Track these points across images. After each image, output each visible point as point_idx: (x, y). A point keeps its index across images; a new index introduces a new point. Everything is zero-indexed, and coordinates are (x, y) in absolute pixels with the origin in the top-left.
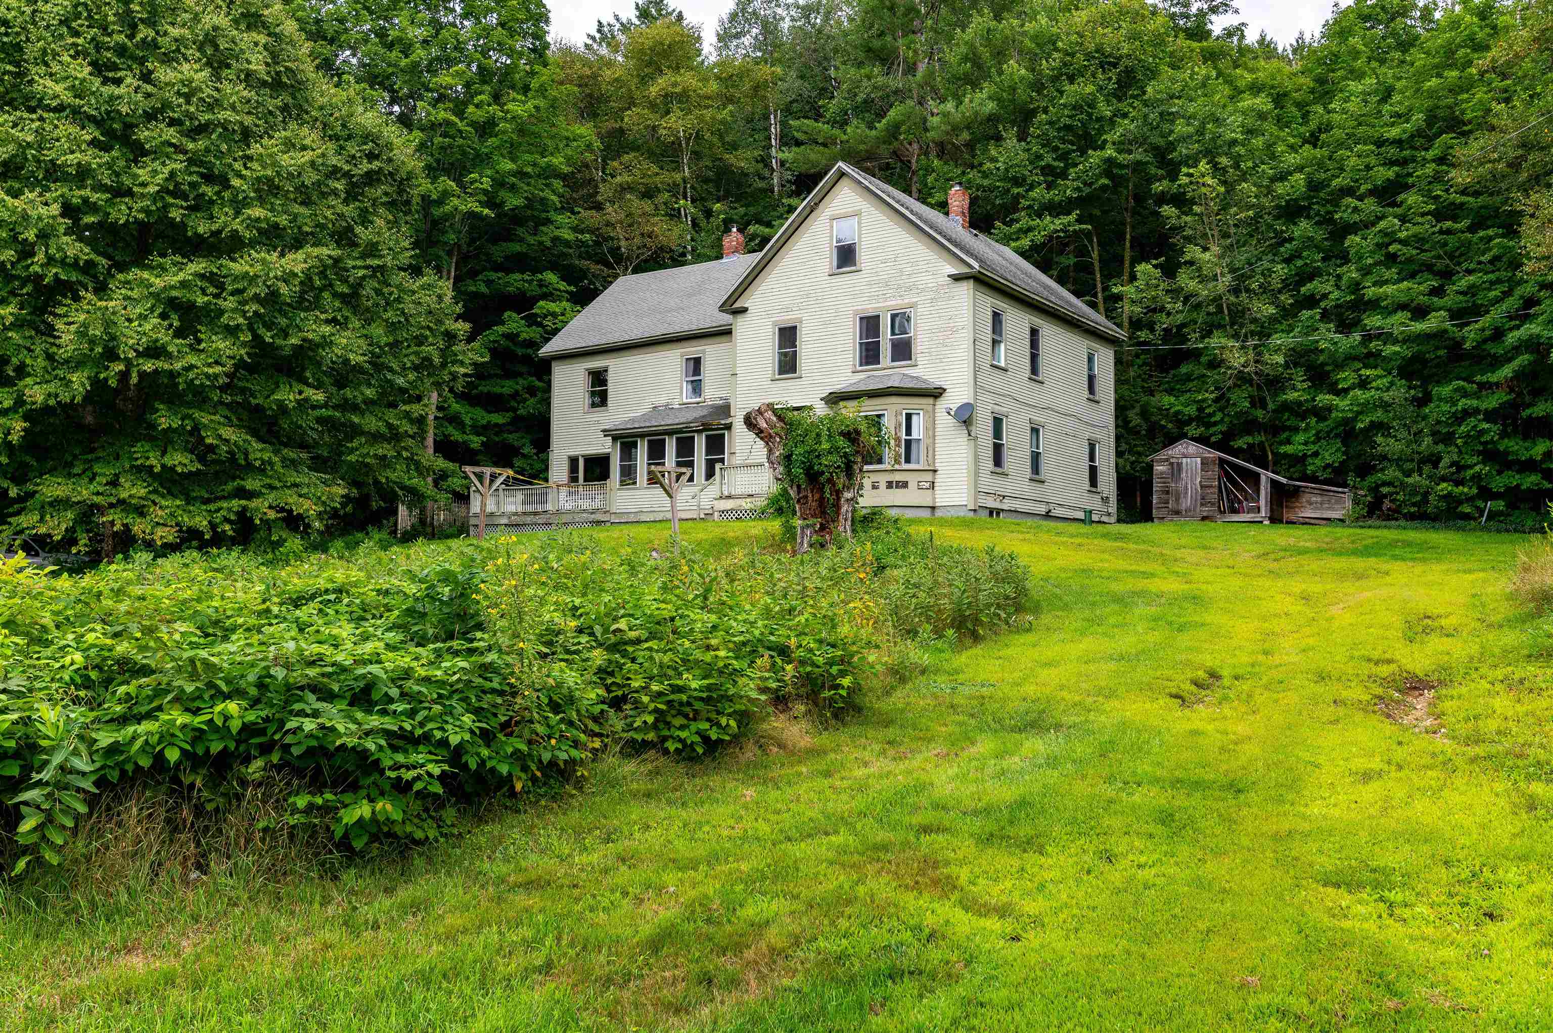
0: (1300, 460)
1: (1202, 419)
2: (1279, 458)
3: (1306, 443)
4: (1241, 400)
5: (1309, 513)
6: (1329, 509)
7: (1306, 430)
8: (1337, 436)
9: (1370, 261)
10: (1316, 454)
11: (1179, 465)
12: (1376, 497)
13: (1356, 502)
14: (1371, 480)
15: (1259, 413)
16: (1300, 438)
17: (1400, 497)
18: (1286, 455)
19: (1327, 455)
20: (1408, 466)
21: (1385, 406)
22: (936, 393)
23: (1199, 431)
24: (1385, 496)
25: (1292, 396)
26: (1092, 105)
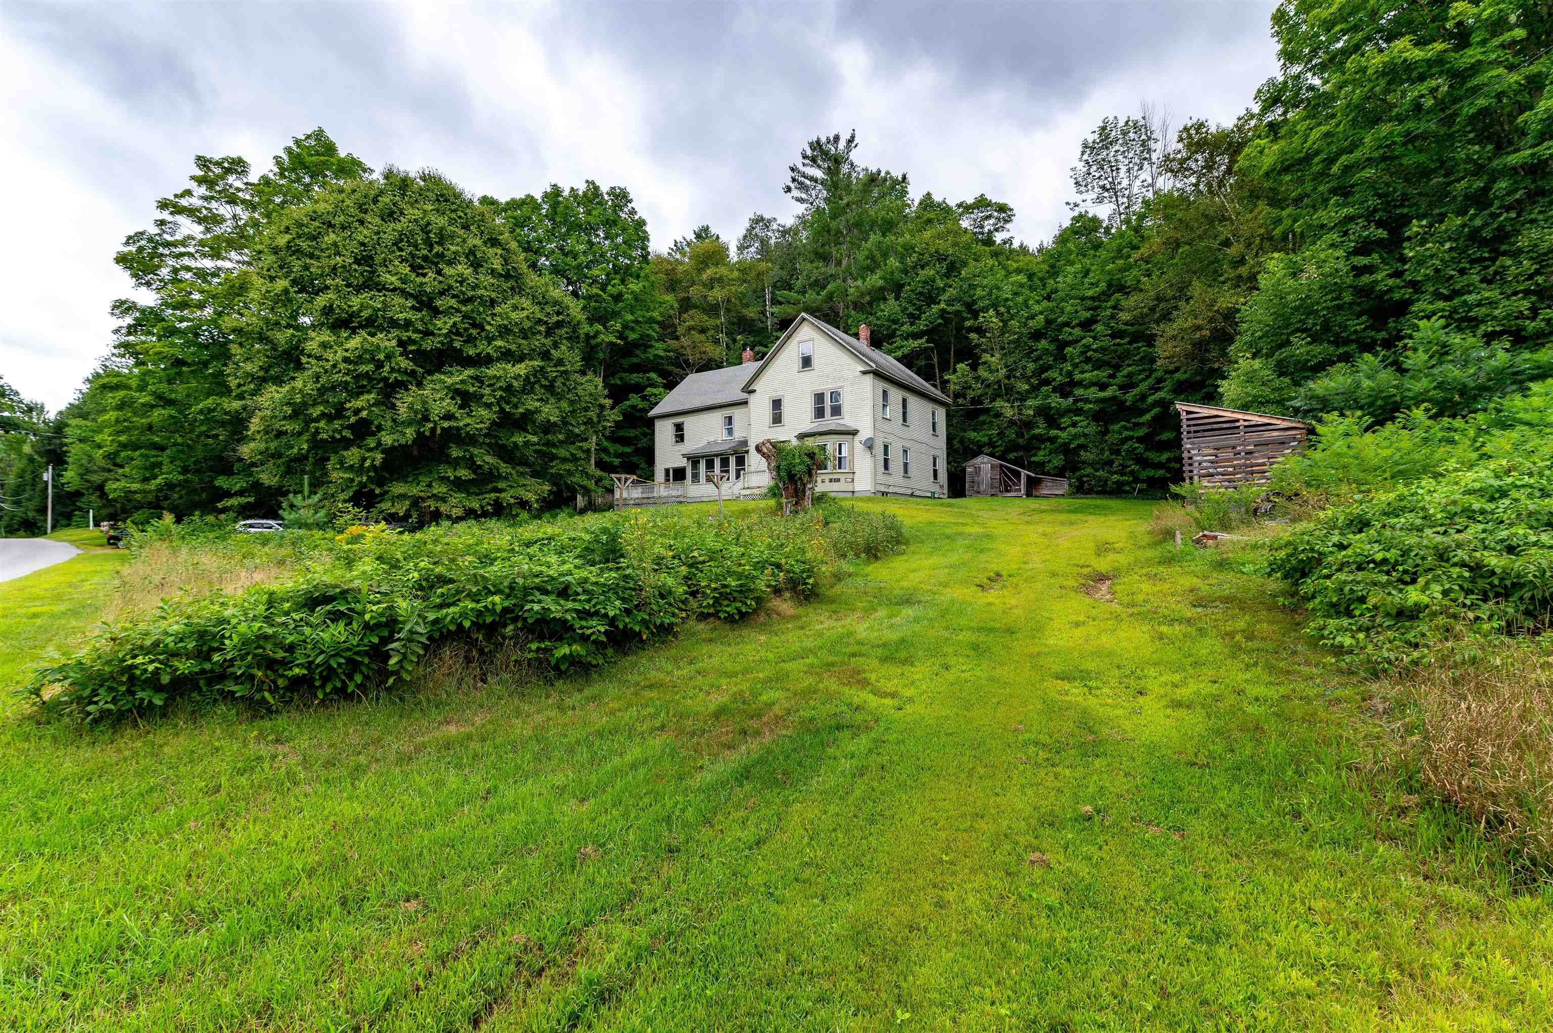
0: (1041, 465)
1: (991, 444)
2: (1031, 464)
3: (1045, 456)
4: (1011, 434)
5: (1046, 491)
6: (1056, 489)
7: (1044, 449)
8: (1060, 451)
9: (1077, 360)
10: (1049, 461)
11: (979, 468)
12: (1080, 483)
13: (1070, 485)
14: (1078, 474)
15: (1021, 441)
16: (1042, 453)
17: (1093, 483)
18: (1034, 462)
19: (1055, 461)
20: (1097, 466)
21: (1085, 436)
22: (854, 433)
23: (989, 450)
24: (1085, 482)
25: (1037, 431)
26: (933, 281)
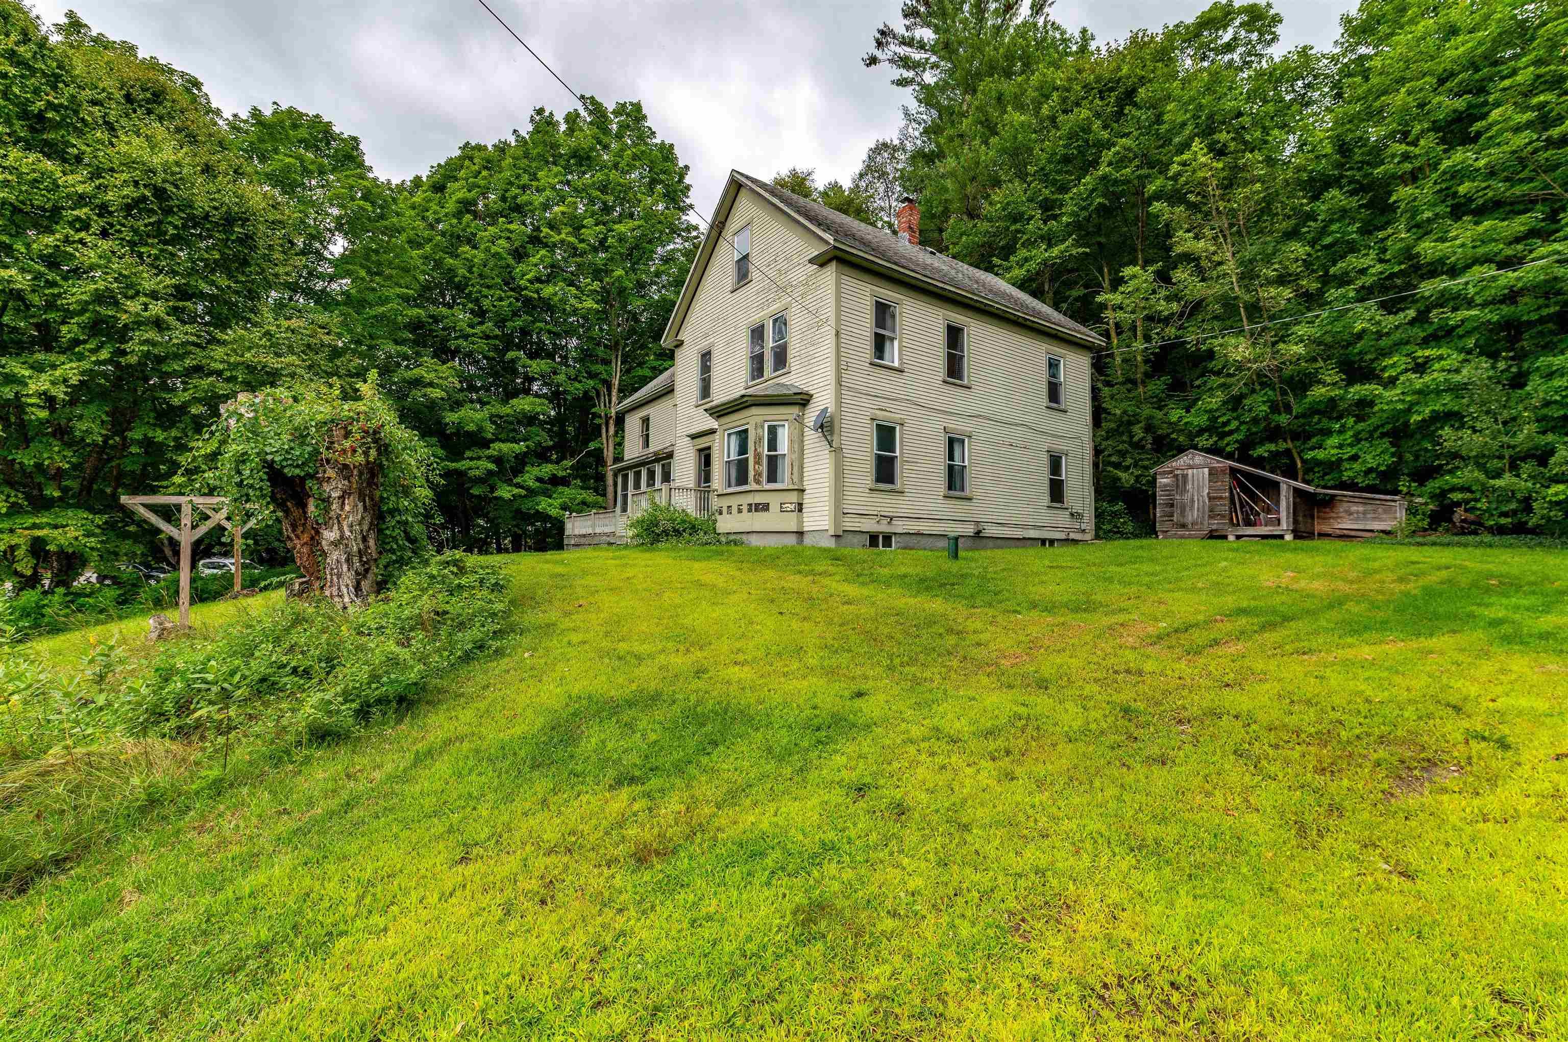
0: (1333, 466)
2: (1311, 466)
3: (1340, 446)
4: (1258, 404)
5: (1347, 524)
6: (1374, 519)
7: (1341, 432)
8: (1383, 435)
9: (1428, 214)
10: (1354, 458)
11: (1185, 477)
12: (1441, 505)
13: (1412, 511)
14: (1433, 485)
15: (1283, 419)
16: (1334, 441)
17: (1483, 505)
18: (1318, 463)
19: (1369, 457)
20: (1496, 464)
21: (1457, 390)
22: (802, 400)
23: (1211, 442)
24: (1458, 504)
26: (1087, 130)
